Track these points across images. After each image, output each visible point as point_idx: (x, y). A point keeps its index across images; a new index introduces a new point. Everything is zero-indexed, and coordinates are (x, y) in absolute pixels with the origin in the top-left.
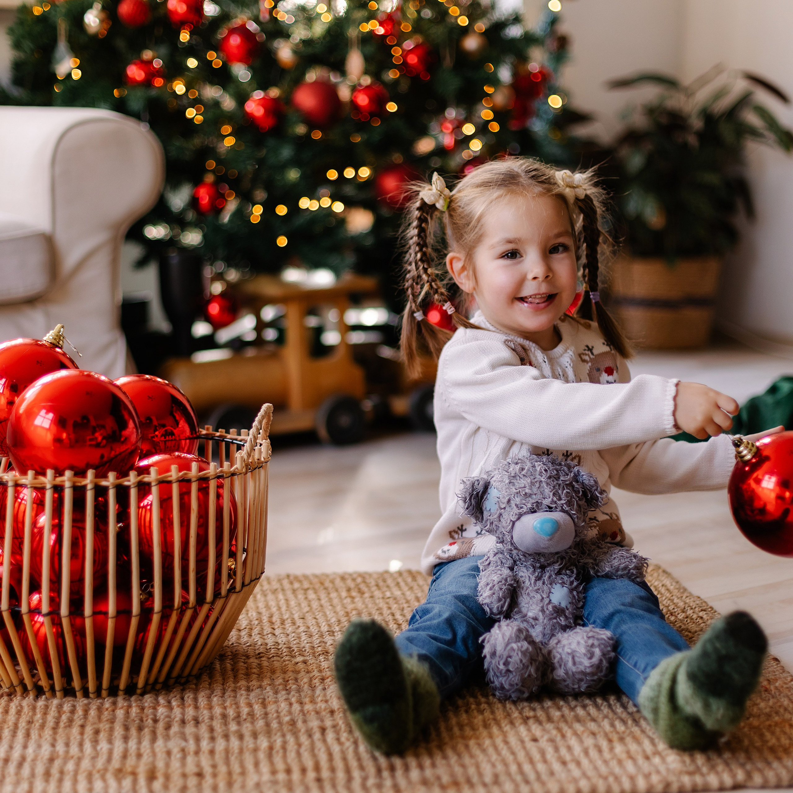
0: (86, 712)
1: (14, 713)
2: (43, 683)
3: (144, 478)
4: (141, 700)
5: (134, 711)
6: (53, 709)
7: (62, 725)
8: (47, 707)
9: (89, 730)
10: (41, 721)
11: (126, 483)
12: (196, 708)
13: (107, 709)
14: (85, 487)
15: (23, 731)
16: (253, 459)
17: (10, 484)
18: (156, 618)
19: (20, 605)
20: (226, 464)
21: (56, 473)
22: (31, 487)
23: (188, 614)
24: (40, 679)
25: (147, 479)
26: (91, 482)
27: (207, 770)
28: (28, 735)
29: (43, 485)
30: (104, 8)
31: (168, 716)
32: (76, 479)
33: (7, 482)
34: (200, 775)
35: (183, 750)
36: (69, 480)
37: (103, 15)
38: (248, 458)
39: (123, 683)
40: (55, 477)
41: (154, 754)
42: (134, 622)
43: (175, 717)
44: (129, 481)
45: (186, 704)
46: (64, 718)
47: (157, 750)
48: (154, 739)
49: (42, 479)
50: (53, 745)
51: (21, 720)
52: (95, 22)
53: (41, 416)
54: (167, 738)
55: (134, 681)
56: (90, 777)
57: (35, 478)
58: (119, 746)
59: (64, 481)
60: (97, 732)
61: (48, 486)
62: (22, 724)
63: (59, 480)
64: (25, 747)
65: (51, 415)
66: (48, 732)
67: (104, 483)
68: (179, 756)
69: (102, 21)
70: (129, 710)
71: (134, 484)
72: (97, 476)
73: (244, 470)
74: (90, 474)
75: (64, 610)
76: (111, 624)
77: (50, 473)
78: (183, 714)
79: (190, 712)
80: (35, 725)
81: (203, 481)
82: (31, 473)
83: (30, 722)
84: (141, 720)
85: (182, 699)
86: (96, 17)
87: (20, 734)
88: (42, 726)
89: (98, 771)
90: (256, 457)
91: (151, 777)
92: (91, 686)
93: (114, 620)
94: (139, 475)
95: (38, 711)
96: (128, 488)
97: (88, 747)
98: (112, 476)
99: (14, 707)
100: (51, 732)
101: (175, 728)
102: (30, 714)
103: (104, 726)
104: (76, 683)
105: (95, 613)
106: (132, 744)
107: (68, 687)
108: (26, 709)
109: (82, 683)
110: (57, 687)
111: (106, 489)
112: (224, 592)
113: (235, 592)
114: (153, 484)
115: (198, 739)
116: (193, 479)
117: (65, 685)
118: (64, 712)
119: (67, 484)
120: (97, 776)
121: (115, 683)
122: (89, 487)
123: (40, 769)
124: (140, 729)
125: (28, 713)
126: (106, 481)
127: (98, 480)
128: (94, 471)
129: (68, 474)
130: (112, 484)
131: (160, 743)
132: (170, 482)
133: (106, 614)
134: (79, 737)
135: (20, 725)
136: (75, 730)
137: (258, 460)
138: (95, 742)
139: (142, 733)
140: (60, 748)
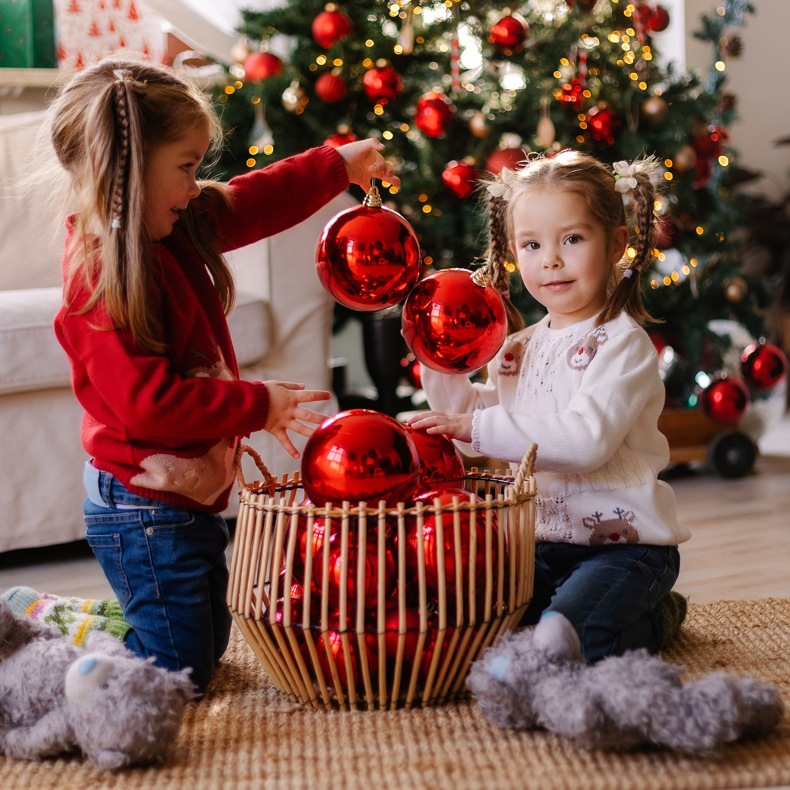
0: (374, 722)
1: (309, 724)
2: (339, 697)
3: (429, 507)
4: (421, 712)
5: (417, 721)
6: (344, 720)
7: (355, 732)
8: (337, 719)
9: (381, 736)
10: (335, 730)
11: (413, 513)
12: (472, 717)
13: (393, 720)
14: (377, 516)
15: (323, 737)
16: (523, 492)
17: (310, 515)
18: (440, 635)
19: (319, 624)
20: (500, 496)
21: (350, 504)
22: (329, 517)
23: (469, 632)
24: (335, 694)
25: (431, 509)
26: (383, 512)
27: (497, 763)
28: (327, 740)
29: (339, 515)
30: (301, 86)
31: (449, 724)
32: (369, 509)
33: (307, 513)
34: (491, 767)
35: (470, 749)
36: (363, 510)
37: (300, 93)
38: (519, 492)
39: (410, 697)
40: (350, 508)
41: (444, 752)
42: (421, 639)
43: (456, 724)
44: (416, 510)
45: (463, 715)
46: (356, 727)
47: (447, 749)
48: (442, 742)
49: (338, 510)
50: (353, 747)
51: (318, 730)
52: (293, 99)
53: (333, 452)
54: (453, 741)
55: (420, 695)
56: (394, 769)
57: (332, 510)
58: (412, 748)
59: (358, 511)
60: (389, 737)
61: (344, 516)
62: (320, 732)
63: (353, 510)
64: (328, 749)
65: (341, 451)
66: (345, 739)
67: (393, 513)
68: (468, 753)
69: (299, 99)
70: (413, 720)
71: (420, 513)
72: (387, 506)
73: (516, 502)
74: (382, 504)
75: (360, 627)
76: (401, 640)
77: (345, 504)
78: (462, 722)
79: (468, 721)
80: (331, 733)
81: (480, 511)
82: (328, 505)
83: (326, 731)
84: (426, 727)
85: (458, 711)
86: (294, 94)
87: (321, 741)
88: (338, 734)
89: (401, 765)
90: (525, 490)
91: (449, 770)
92: (382, 699)
93: (404, 636)
94: (424, 505)
95: (330, 722)
96: (415, 517)
97: (384, 749)
98: (400, 506)
99: (308, 720)
100: (347, 738)
101: (458, 733)
102: (324, 724)
103: (394, 732)
104: (368, 697)
105: (387, 631)
106: (424, 745)
107: (361, 701)
108: (319, 721)
109: (374, 697)
110: (351, 700)
111: (395, 518)
112: (499, 613)
113: (509, 614)
114: (437, 513)
115: (481, 741)
116: (472, 509)
117: (358, 699)
118: (355, 723)
119: (361, 514)
120: (400, 769)
121: (403, 697)
122: (381, 516)
123: (348, 765)
124: (427, 734)
125: (322, 724)
126: (396, 510)
127: (388, 510)
128: (385, 502)
129: (362, 505)
130: (401, 513)
131: (448, 744)
132: (452, 512)
133: (396, 631)
134: (374, 741)
135: (317, 733)
136: (369, 736)
137: (527, 493)
138: (390, 745)
139: (430, 737)
140: (360, 749)
